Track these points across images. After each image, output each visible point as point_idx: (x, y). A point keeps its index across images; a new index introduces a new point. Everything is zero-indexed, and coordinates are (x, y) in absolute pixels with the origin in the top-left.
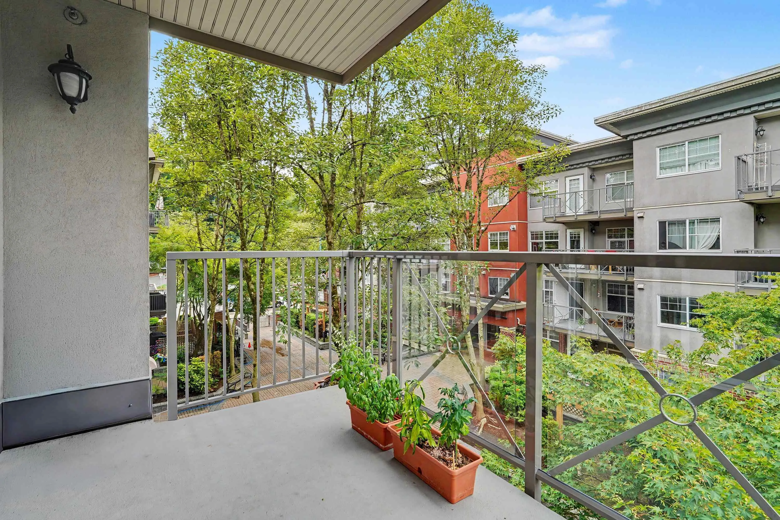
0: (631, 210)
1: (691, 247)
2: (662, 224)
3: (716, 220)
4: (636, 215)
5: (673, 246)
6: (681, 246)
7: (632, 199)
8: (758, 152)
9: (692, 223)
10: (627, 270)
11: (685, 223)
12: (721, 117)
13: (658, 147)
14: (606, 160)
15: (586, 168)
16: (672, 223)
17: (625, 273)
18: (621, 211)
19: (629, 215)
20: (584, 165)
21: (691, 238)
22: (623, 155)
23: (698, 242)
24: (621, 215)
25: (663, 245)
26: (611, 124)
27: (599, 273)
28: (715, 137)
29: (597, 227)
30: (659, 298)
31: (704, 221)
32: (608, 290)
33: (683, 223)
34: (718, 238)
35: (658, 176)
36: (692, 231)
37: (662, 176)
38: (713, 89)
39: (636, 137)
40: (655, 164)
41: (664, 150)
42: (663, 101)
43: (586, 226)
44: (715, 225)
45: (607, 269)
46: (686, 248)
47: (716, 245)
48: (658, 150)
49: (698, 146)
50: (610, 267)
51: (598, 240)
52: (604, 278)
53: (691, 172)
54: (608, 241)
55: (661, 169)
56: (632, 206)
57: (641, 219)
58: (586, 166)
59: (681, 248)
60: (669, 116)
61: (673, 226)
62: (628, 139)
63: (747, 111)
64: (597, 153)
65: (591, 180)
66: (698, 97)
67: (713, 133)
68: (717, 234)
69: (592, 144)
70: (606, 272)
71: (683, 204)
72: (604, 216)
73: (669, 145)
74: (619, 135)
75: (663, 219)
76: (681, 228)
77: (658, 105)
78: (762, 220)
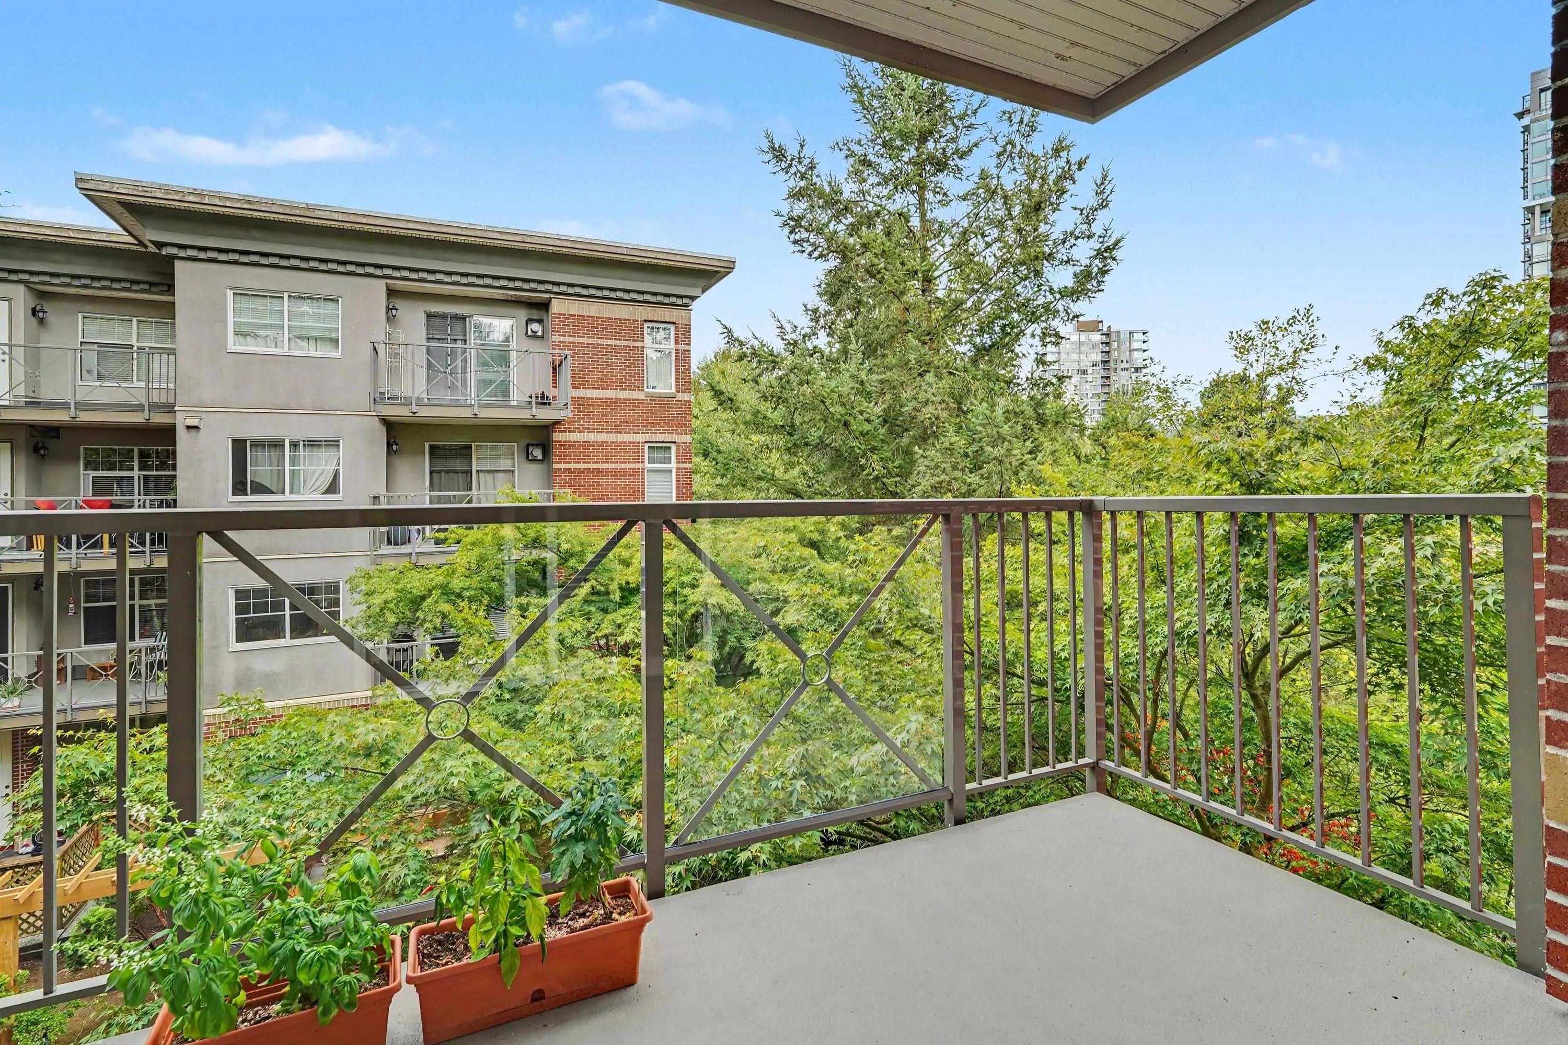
0: (169, 408)
1: (292, 492)
2: (239, 446)
3: (333, 444)
4: (181, 421)
5: (260, 489)
6: (274, 489)
7: (172, 386)
8: (391, 342)
9: (294, 445)
10: (152, 543)
11: (283, 446)
12: (341, 269)
13: (231, 288)
14: (83, 281)
15: (21, 288)
16: (258, 444)
17: (147, 549)
18: (139, 408)
19: (159, 419)
20: (13, 277)
21: (293, 474)
22: (133, 282)
23: (305, 482)
24: (137, 418)
25: (240, 487)
26: (122, 203)
27: (73, 556)
28: (332, 300)
29: (50, 443)
30: (232, 595)
31: (312, 444)
32: (86, 594)
33: (277, 445)
34: (336, 475)
35: (231, 347)
36: (293, 462)
37: (238, 349)
38: (336, 216)
39: (182, 254)
40: (225, 322)
41: (244, 298)
42: (249, 202)
43: (22, 437)
44: (332, 452)
45: (98, 545)
46: (283, 493)
47: (332, 488)
48: (230, 293)
49: (307, 308)
50: (106, 537)
51: (58, 475)
52: (86, 566)
53: (293, 352)
54: (86, 478)
55: (237, 333)
56: (171, 401)
57: (193, 432)
58: (20, 282)
59: (272, 492)
60: (255, 234)
61: (259, 449)
62: (164, 253)
63: (378, 272)
64: (58, 256)
65: (34, 321)
66: (294, 218)
67: (329, 292)
68: (334, 467)
69: (44, 231)
70: (91, 552)
71: (280, 409)
72: (86, 417)
73: (254, 290)
74: (131, 234)
75: (240, 435)
76: (274, 454)
77: (239, 205)
78: (395, 447)
